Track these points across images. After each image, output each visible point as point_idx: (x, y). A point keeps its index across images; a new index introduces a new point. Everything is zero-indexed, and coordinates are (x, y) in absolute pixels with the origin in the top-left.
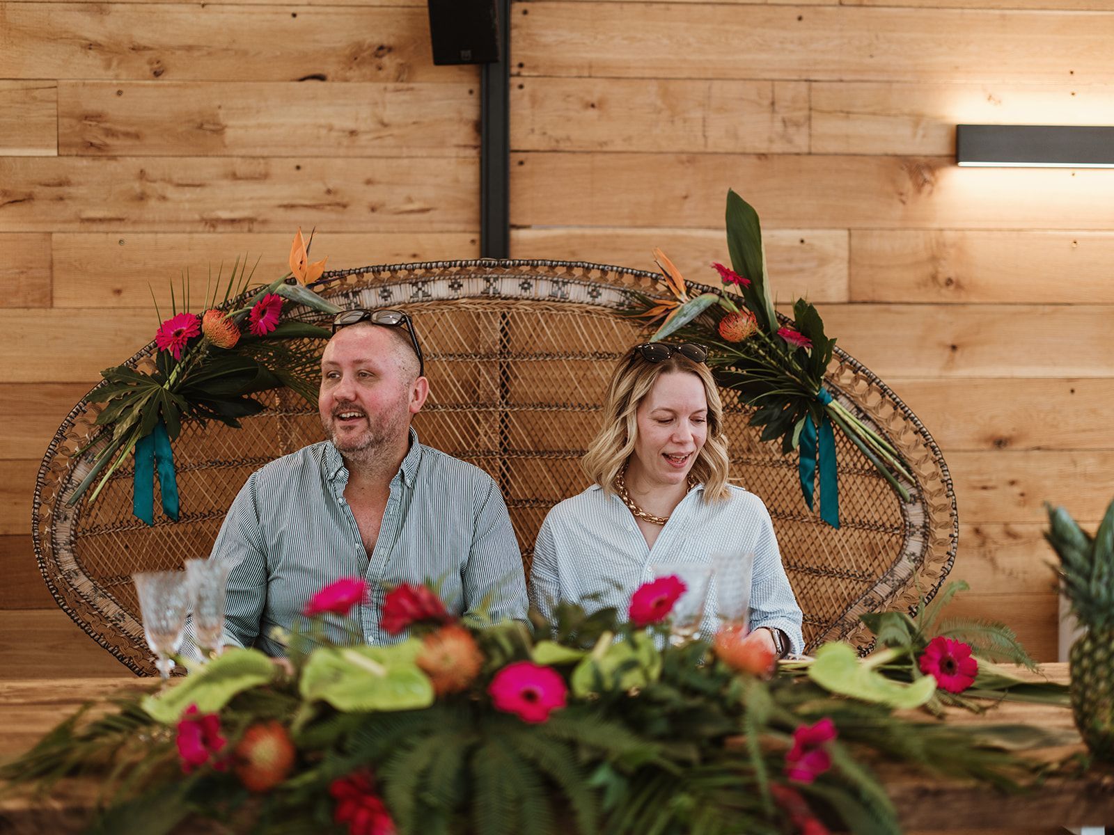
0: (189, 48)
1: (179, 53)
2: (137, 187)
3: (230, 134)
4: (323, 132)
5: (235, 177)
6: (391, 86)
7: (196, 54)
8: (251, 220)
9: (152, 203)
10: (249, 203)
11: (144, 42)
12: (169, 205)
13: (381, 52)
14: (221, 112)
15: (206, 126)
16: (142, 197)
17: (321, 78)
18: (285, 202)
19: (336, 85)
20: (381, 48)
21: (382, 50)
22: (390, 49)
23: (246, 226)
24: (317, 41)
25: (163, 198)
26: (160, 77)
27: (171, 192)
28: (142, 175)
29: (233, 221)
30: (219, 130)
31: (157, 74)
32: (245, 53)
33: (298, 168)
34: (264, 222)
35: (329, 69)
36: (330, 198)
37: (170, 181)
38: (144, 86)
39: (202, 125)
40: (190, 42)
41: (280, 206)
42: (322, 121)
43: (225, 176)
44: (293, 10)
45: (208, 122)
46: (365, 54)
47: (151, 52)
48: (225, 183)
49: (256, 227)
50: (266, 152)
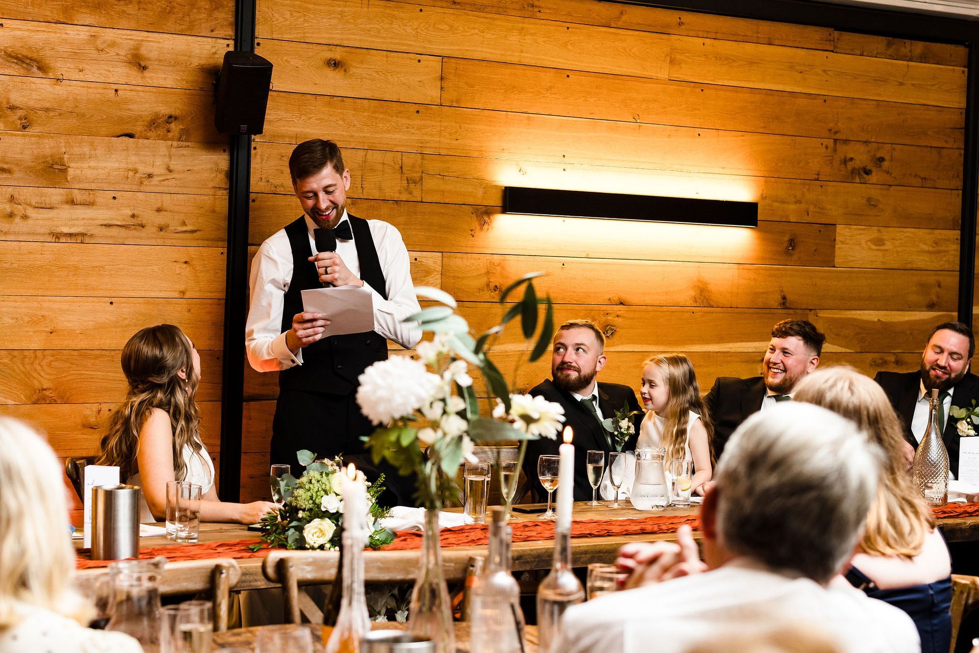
0: (47, 110)
1: (40, 112)
2: (8, 208)
3: (71, 172)
4: (131, 174)
5: (72, 202)
6: (175, 143)
7: (52, 114)
8: (83, 235)
9: (17, 220)
10: (82, 222)
11: (17, 104)
12: (30, 222)
13: (170, 120)
14: (66, 156)
15: (55, 166)
16: (11, 215)
17: (131, 136)
18: (105, 223)
19: (141, 141)
20: (170, 117)
21: (171, 118)
22: (176, 118)
23: (79, 239)
24: (129, 110)
25: (25, 217)
26: (27, 130)
27: (30, 212)
28: (12, 199)
29: (71, 235)
30: (64, 171)
31: (24, 127)
32: (83, 115)
33: (114, 198)
34: (92, 236)
35: (138, 129)
36: (134, 221)
37: (30, 205)
38: (14, 135)
39: (53, 165)
40: (48, 105)
41: (102, 225)
42: (130, 166)
43: (67, 202)
44: (116, 87)
45: (57, 164)
46: (160, 121)
47: (21, 111)
48: (67, 206)
49: (87, 240)
50: (93, 186)
